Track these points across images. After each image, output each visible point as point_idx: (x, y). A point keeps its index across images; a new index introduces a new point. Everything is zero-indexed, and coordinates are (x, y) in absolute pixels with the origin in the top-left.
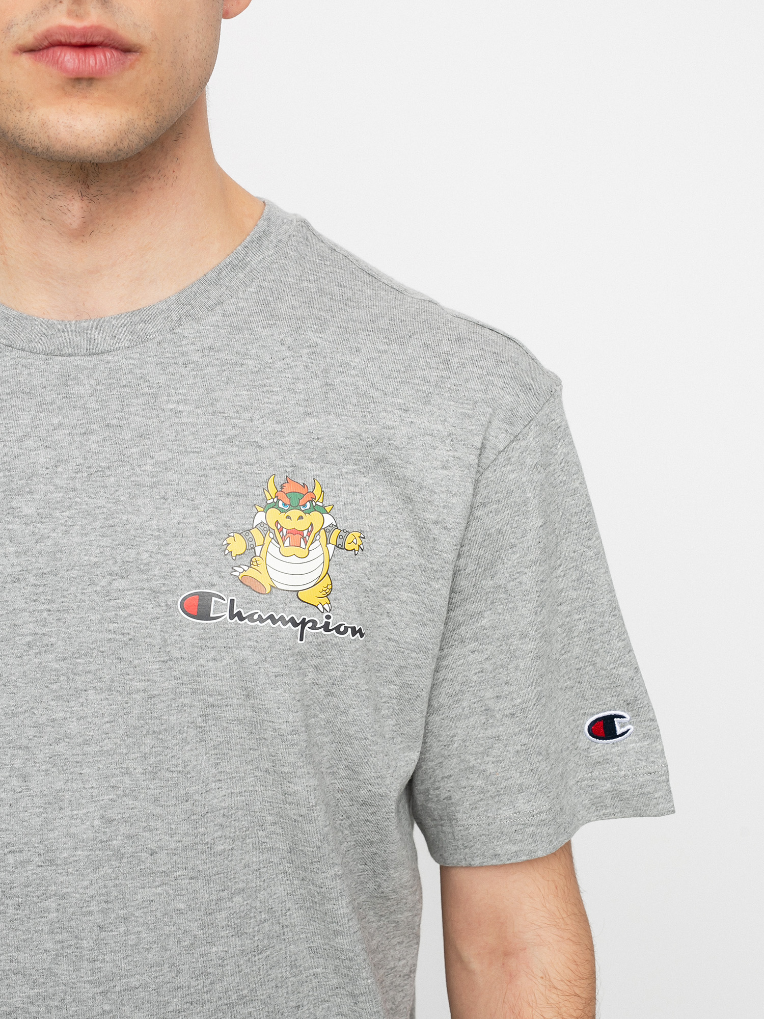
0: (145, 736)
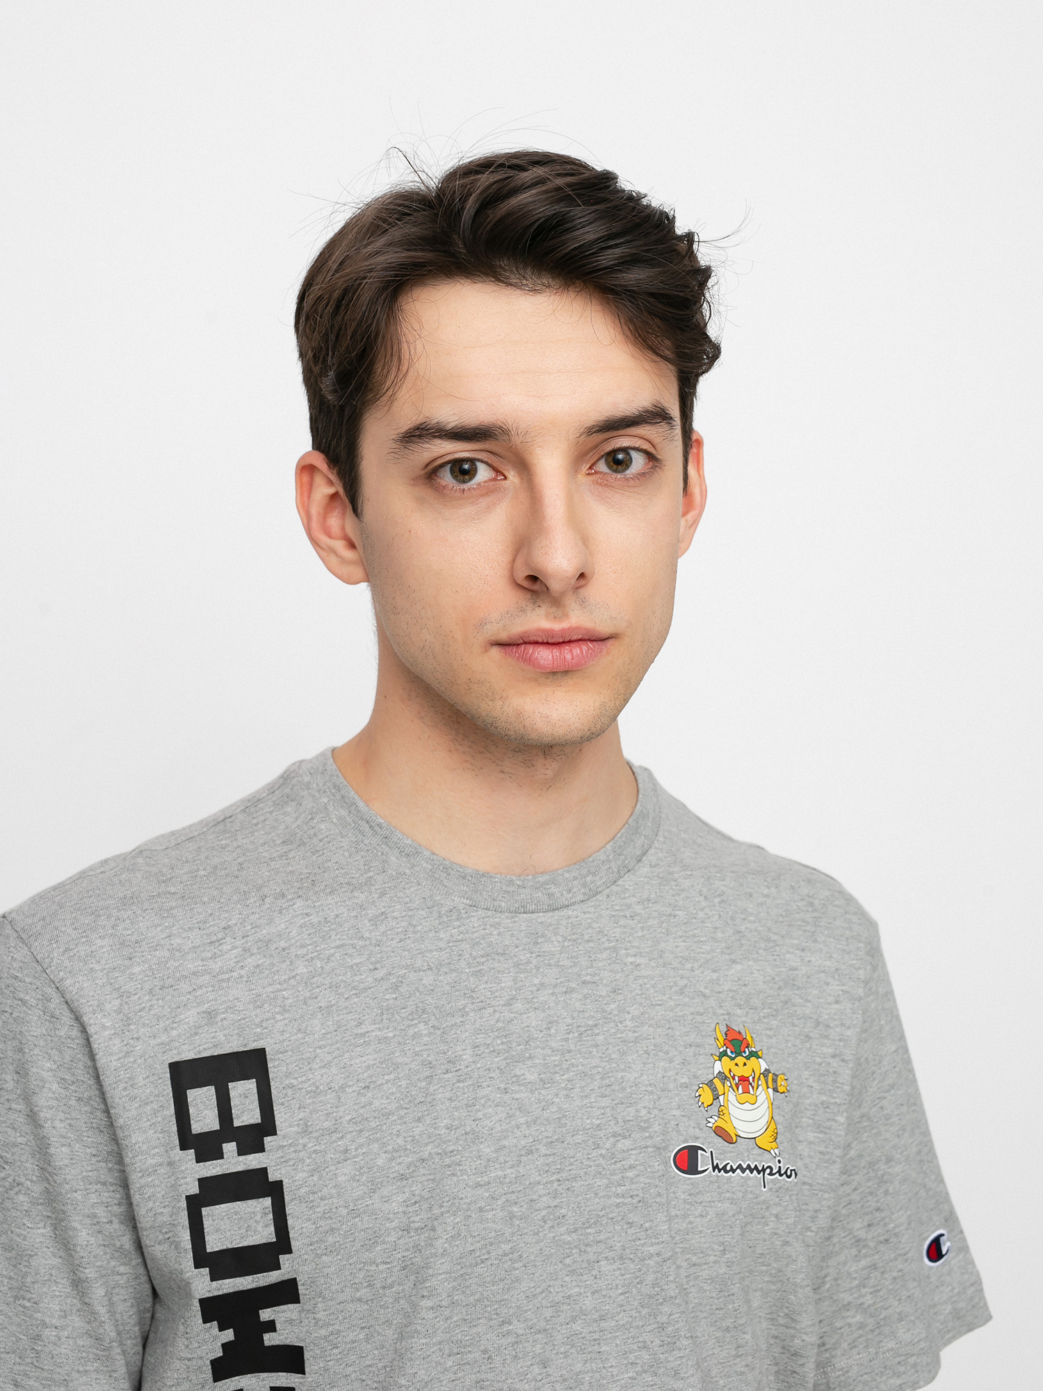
0: (661, 1304)
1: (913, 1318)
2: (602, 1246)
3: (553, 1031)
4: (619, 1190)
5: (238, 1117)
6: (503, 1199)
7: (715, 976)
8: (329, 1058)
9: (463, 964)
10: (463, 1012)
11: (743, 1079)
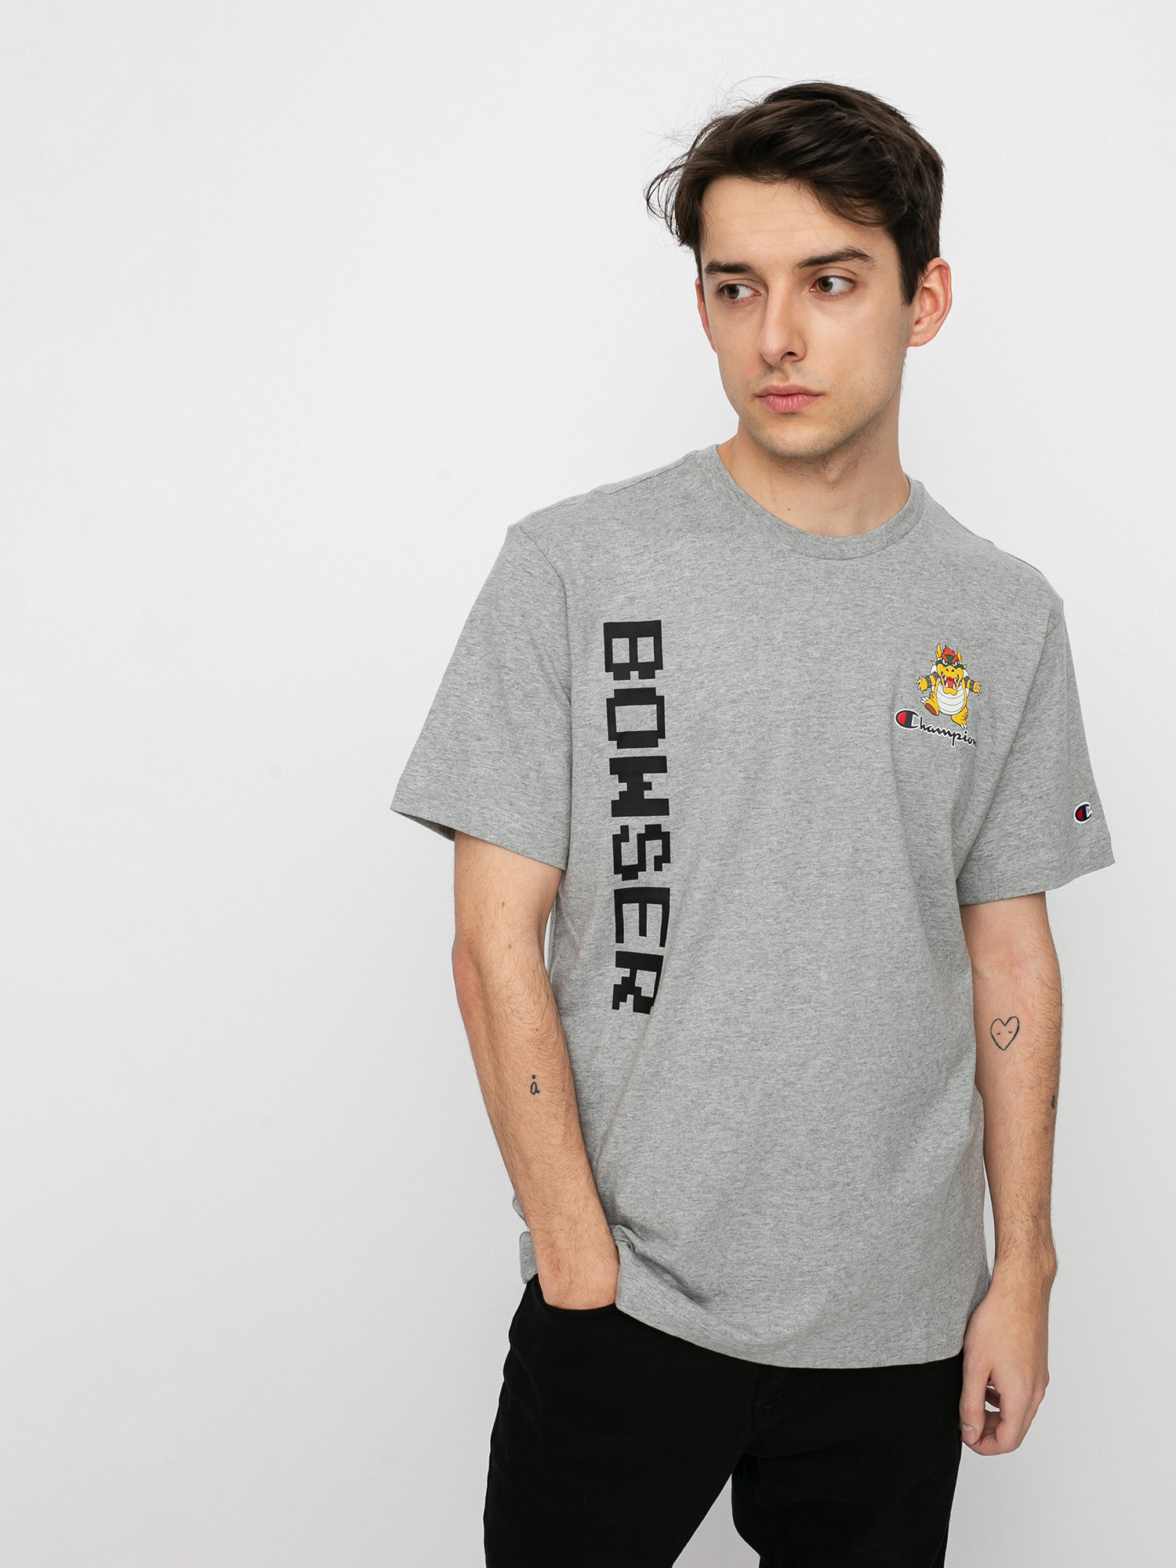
2: (849, 759)
3: (833, 630)
4: (863, 729)
5: (641, 657)
6: (792, 722)
7: (941, 615)
8: (698, 628)
9: (783, 583)
10: (780, 611)
11: (950, 679)
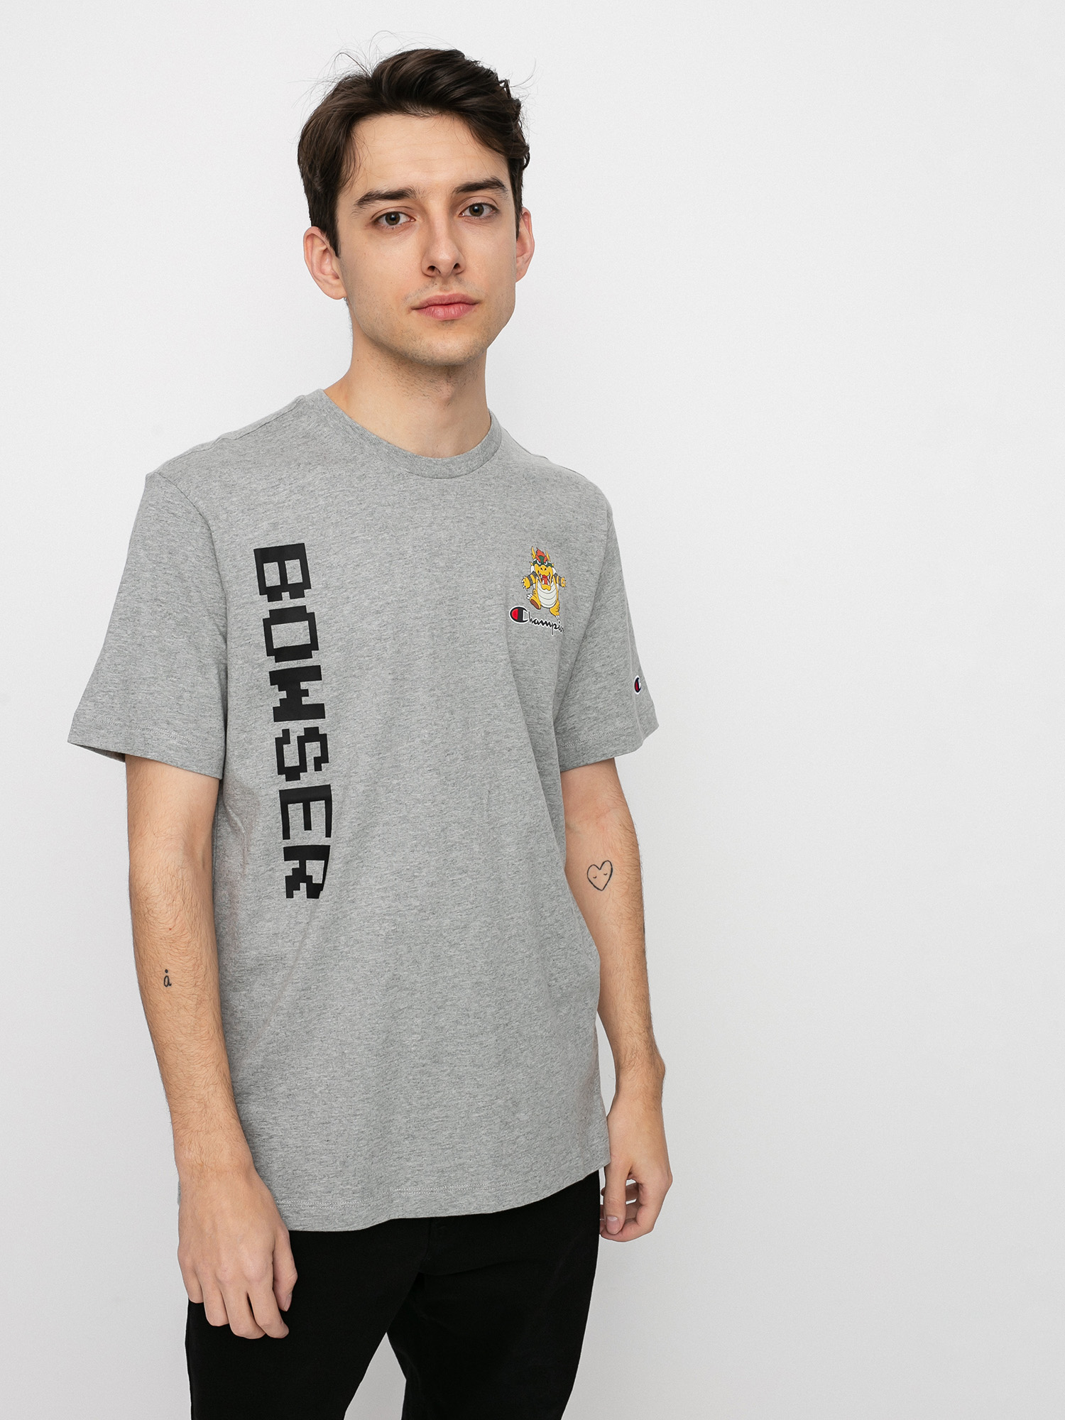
0: (506, 685)
1: (625, 716)
2: (476, 654)
3: (452, 541)
4: (486, 626)
5: (290, 579)
6: (429, 626)
7: (531, 521)
8: (337, 550)
9: (406, 503)
10: (407, 528)
11: (545, 577)
